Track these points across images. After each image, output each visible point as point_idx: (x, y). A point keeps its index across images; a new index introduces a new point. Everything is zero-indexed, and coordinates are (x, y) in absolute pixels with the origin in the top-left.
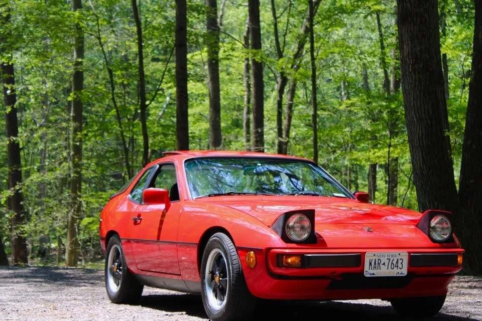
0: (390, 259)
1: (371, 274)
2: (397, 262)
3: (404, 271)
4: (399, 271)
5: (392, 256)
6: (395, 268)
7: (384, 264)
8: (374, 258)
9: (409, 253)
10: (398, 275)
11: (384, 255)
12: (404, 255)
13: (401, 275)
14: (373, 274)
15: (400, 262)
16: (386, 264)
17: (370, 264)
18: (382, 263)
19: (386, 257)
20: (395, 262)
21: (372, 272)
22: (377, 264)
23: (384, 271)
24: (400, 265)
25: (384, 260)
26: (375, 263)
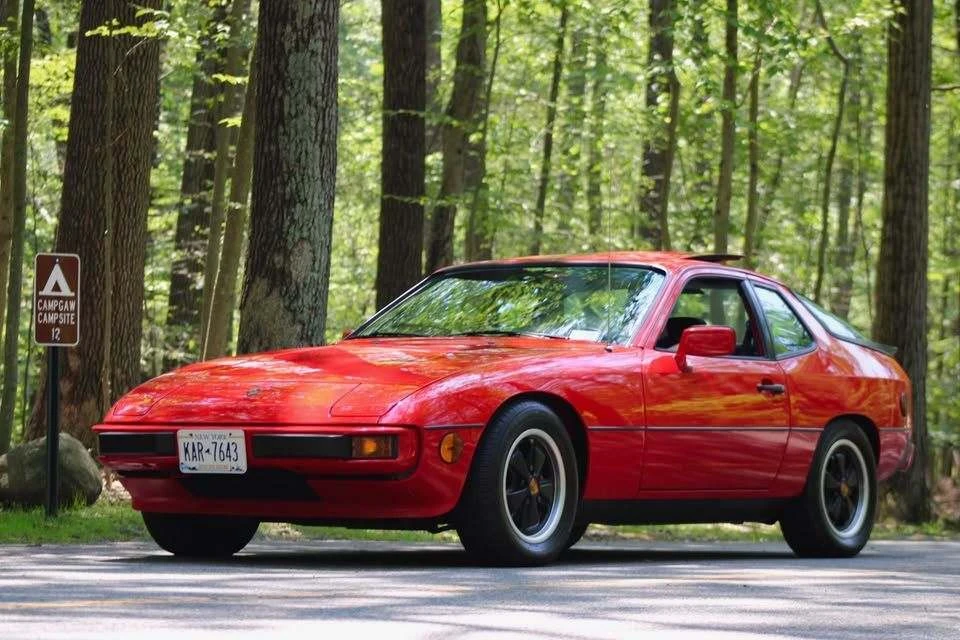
0: (216, 443)
1: (190, 469)
2: (228, 449)
3: (242, 466)
4: (234, 464)
5: (220, 437)
6: (227, 459)
7: (208, 451)
8: (191, 441)
9: (245, 431)
10: (234, 472)
11: (207, 437)
12: (238, 436)
13: (237, 472)
14: (194, 468)
15: (232, 448)
16: (212, 452)
17: (186, 451)
18: (205, 449)
19: (211, 439)
20: (224, 448)
21: (190, 464)
22: (197, 451)
23: (209, 464)
24: (233, 455)
25: (207, 444)
26: (194, 450)
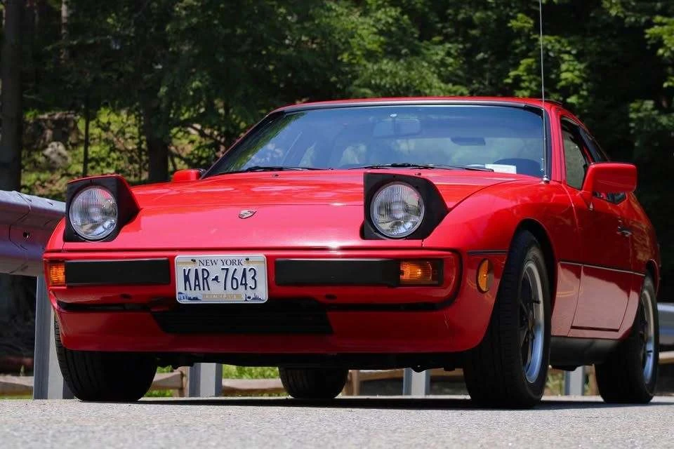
0: (227, 269)
1: (190, 299)
2: (244, 275)
3: (262, 293)
4: (251, 293)
5: (233, 262)
6: (241, 288)
7: (216, 279)
8: (193, 267)
9: (267, 257)
10: (250, 301)
11: (216, 263)
12: (257, 261)
13: (255, 302)
14: (196, 299)
15: (249, 275)
16: (221, 279)
17: (187, 279)
18: (212, 276)
19: (220, 265)
20: (239, 276)
21: (192, 294)
22: (202, 279)
23: (217, 294)
24: (251, 283)
25: (215, 271)
26: (197, 277)
